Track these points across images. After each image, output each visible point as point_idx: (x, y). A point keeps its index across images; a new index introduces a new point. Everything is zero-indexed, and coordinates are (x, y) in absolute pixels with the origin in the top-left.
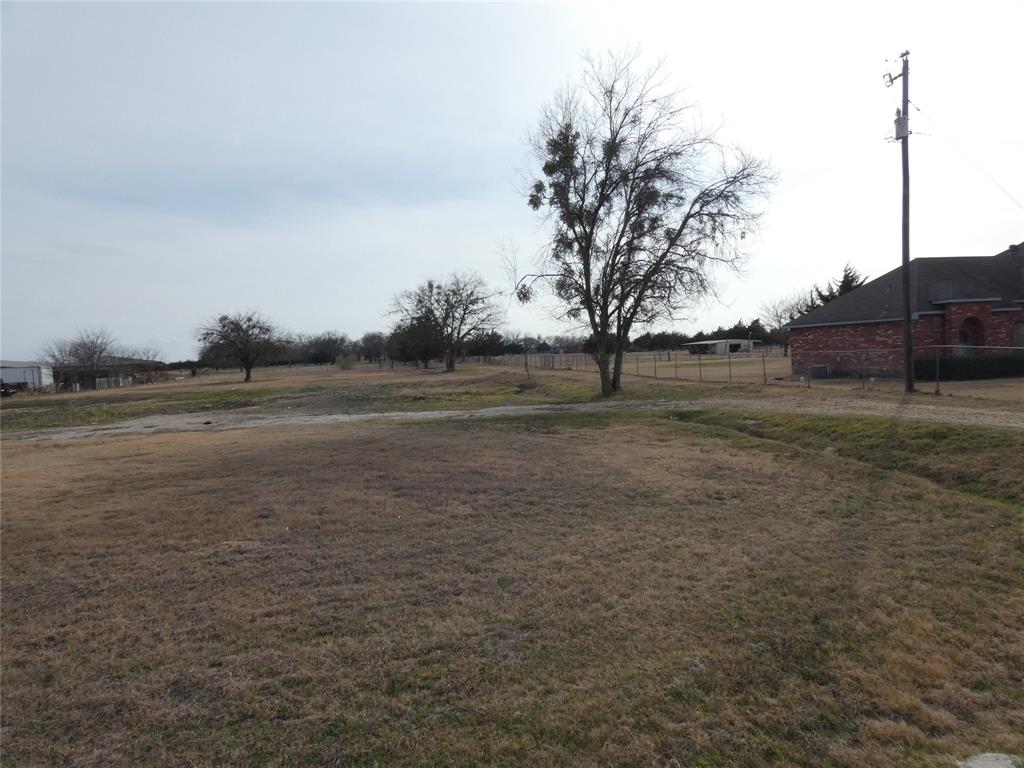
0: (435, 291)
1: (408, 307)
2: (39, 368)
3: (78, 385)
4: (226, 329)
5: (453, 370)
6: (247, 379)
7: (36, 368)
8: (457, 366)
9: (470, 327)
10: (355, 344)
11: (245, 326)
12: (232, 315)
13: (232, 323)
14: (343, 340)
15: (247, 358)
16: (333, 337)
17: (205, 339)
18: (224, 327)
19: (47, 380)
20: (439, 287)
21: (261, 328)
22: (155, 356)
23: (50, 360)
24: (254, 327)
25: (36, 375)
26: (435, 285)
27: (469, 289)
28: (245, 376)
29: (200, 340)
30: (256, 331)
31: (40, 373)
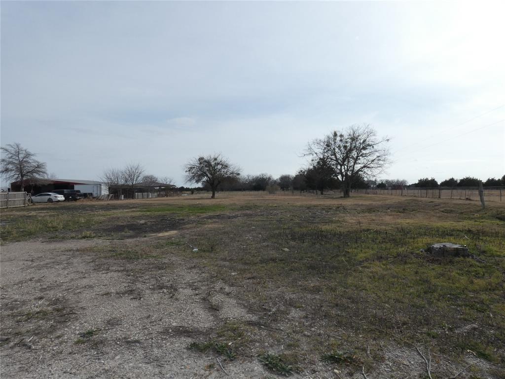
0: (338, 139)
1: (317, 151)
2: (101, 185)
3: (123, 196)
4: (202, 165)
5: (349, 196)
6: (213, 197)
7: (99, 185)
8: (351, 194)
9: (362, 166)
10: (275, 182)
11: (213, 163)
12: (206, 157)
13: (205, 161)
14: (269, 179)
15: (213, 184)
16: (265, 177)
17: (189, 170)
18: (201, 163)
19: (105, 192)
20: (341, 136)
21: (222, 165)
23: (106, 181)
24: (218, 164)
25: (99, 189)
26: (338, 134)
27: (362, 138)
28: (211, 195)
29: (186, 171)
30: (219, 167)
31: (100, 188)
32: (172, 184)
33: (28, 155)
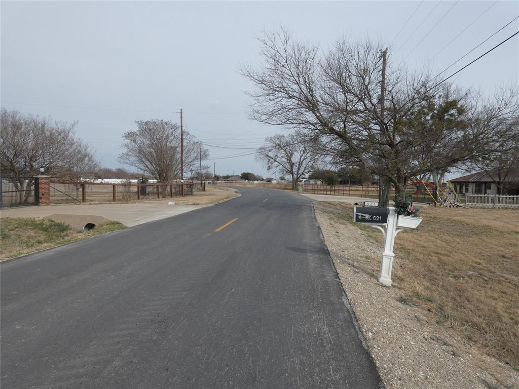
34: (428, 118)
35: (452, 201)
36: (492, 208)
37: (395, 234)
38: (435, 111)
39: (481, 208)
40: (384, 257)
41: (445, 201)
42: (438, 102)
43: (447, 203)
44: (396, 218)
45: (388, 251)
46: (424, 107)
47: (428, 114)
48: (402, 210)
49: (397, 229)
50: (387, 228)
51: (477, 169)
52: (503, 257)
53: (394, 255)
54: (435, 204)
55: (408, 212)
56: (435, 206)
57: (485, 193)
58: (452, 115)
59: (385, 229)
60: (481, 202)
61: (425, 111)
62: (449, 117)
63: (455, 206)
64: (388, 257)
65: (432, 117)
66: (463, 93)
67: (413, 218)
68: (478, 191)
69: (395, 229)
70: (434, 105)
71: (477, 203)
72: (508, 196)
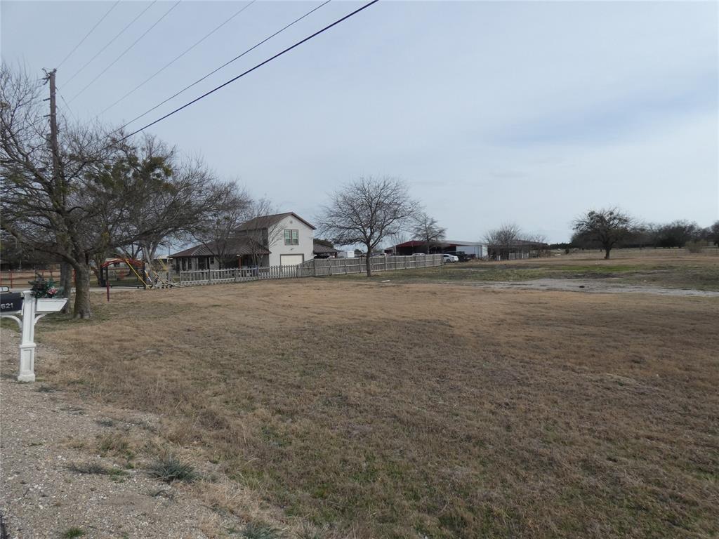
2: (481, 246)
3: (500, 257)
4: (593, 221)
6: (607, 257)
7: (479, 246)
10: (704, 231)
11: (607, 218)
12: (598, 211)
13: (598, 216)
14: (691, 227)
15: (607, 242)
17: (577, 228)
18: (592, 219)
19: (485, 253)
21: (620, 219)
22: (543, 240)
23: (487, 242)
24: (615, 218)
28: (605, 255)
29: (573, 229)
30: (616, 222)
31: (481, 249)
32: (544, 242)
33: (433, 222)
34: (130, 175)
35: (164, 281)
36: (207, 285)
37: (35, 321)
38: (138, 168)
39: (197, 285)
40: (22, 350)
41: (156, 281)
42: (142, 156)
43: (159, 284)
44: (34, 303)
45: (28, 341)
46: (122, 161)
47: (128, 171)
48: (41, 292)
49: (36, 315)
50: (23, 316)
51: (195, 241)
52: (189, 330)
53: (35, 345)
54: (145, 286)
55: (49, 294)
56: (145, 289)
57: (209, 268)
58: (158, 175)
59: (21, 318)
60: (196, 279)
61: (124, 166)
62: (155, 177)
63: (168, 287)
64: (26, 349)
65: (135, 175)
66: (169, 150)
67: (55, 300)
68: (201, 267)
69: (34, 315)
70: (137, 159)
71: (192, 280)
72: (225, 270)
